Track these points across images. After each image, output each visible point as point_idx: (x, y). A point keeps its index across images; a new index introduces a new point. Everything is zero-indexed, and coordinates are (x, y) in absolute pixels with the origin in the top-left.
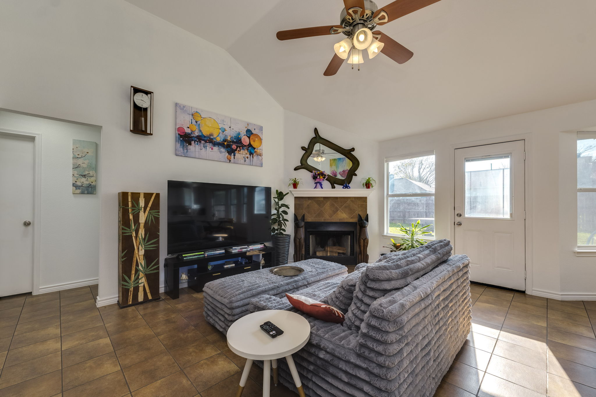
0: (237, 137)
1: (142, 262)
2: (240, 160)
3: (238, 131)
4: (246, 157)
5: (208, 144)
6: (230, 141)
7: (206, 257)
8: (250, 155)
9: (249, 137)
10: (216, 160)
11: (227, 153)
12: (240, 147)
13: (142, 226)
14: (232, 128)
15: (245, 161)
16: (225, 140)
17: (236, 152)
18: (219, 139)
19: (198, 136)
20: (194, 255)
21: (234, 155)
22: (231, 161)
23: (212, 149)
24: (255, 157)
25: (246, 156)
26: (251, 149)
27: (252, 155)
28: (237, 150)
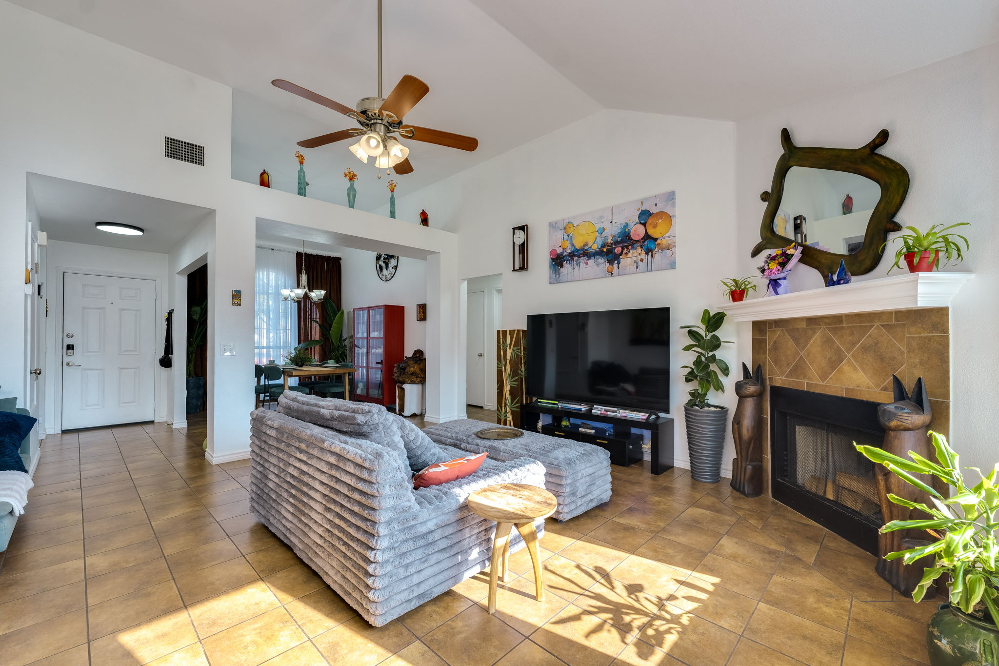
0: (624, 232)
1: (508, 397)
2: (628, 268)
3: (623, 222)
4: (639, 259)
5: (582, 258)
6: (612, 244)
7: (560, 409)
8: (647, 254)
9: (644, 224)
10: (592, 278)
11: (607, 262)
12: (627, 247)
13: (508, 361)
14: (614, 222)
15: (637, 268)
16: (603, 246)
17: (621, 257)
18: (595, 247)
19: (570, 253)
20: (549, 403)
21: (619, 263)
22: (613, 274)
23: (587, 264)
24: (657, 256)
25: (640, 257)
26: (649, 244)
27: (650, 254)
28: (624, 252)
